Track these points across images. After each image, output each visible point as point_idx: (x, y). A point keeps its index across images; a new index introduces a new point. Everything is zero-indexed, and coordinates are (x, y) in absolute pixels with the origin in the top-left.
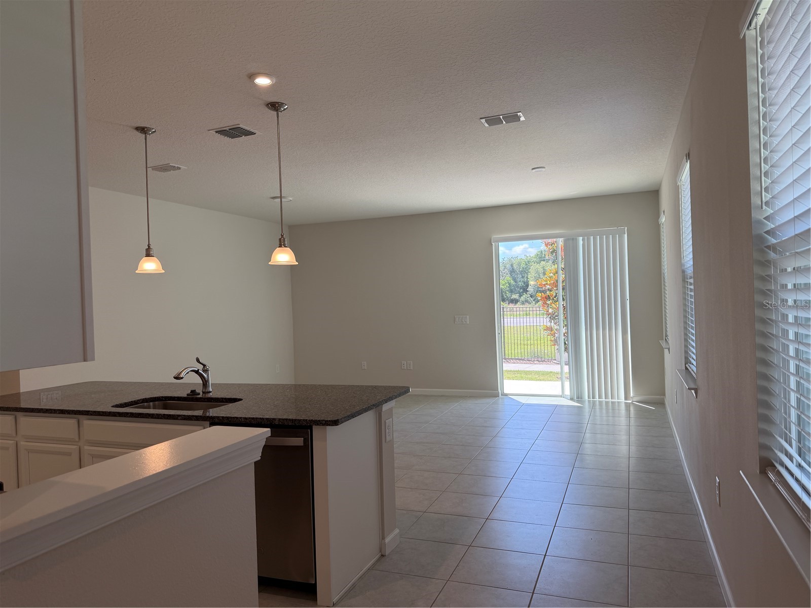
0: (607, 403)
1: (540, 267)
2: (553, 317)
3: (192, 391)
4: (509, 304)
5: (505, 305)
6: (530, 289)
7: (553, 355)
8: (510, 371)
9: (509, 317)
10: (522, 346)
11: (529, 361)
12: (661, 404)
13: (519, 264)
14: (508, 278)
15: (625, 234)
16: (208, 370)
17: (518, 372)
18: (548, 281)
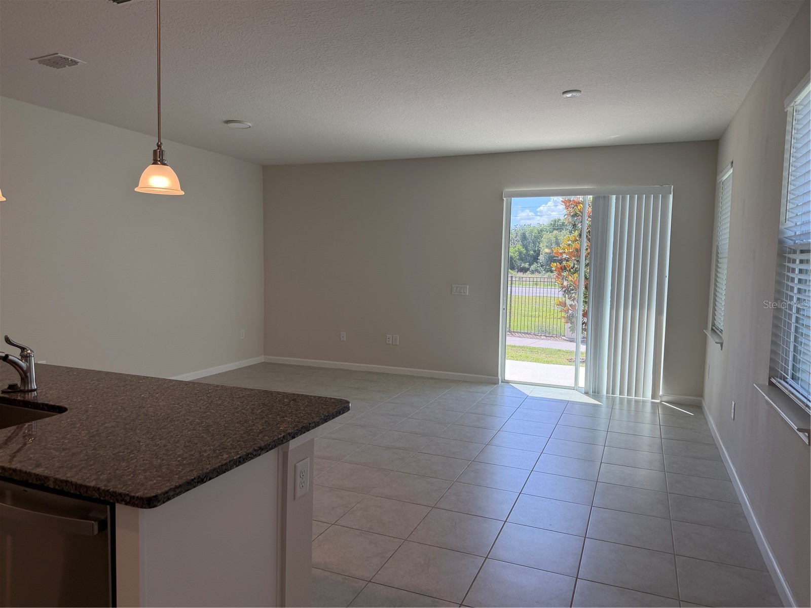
0: (629, 401)
1: (551, 236)
2: (567, 291)
3: (10, 387)
4: (518, 272)
5: (512, 273)
6: (542, 258)
7: (563, 329)
8: (515, 346)
9: (517, 286)
10: (530, 318)
11: (536, 335)
12: (697, 407)
13: (531, 232)
14: (519, 246)
15: (671, 194)
16: (30, 356)
17: (523, 348)
18: (566, 250)
